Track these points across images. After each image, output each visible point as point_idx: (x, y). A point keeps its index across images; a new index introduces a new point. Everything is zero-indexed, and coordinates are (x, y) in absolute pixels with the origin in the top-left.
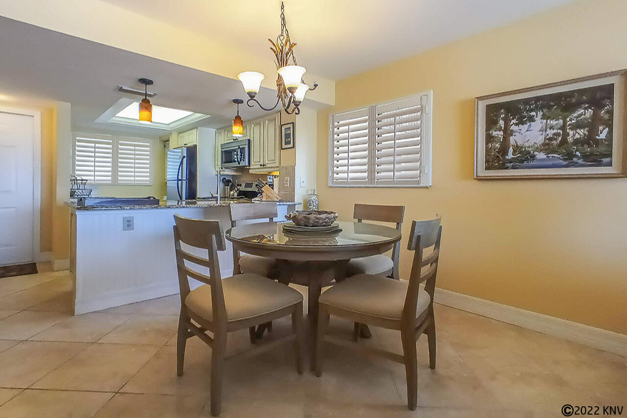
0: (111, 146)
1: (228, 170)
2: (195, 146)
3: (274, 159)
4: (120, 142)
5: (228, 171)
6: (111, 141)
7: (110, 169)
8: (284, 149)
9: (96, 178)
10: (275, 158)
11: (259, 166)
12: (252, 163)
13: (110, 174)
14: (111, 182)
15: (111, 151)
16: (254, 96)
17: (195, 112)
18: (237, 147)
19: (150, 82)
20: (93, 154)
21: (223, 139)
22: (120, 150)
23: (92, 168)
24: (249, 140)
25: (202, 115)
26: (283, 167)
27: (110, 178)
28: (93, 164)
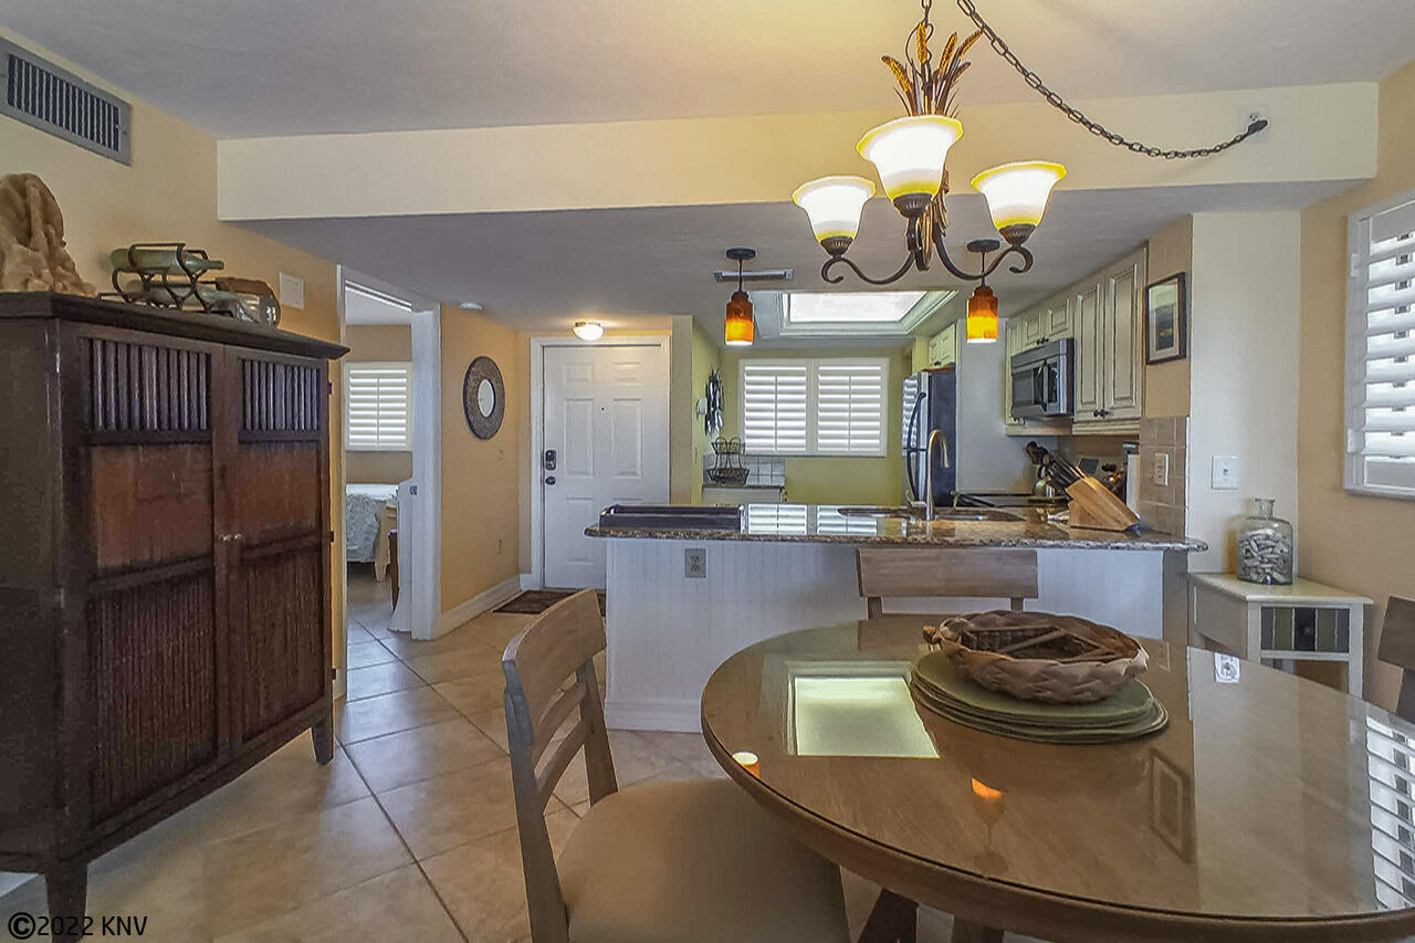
0: (804, 379)
1: (1032, 423)
2: (952, 367)
3: (1129, 395)
4: (821, 368)
5: (1032, 426)
6: (805, 369)
7: (803, 424)
8: (1153, 363)
9: (779, 441)
10: (1131, 393)
11: (1091, 416)
12: (1078, 406)
13: (803, 433)
14: (804, 449)
15: (804, 388)
16: (843, 251)
17: (930, 289)
18: (1042, 362)
19: (750, 254)
20: (773, 397)
21: (1021, 343)
22: (822, 384)
23: (772, 423)
24: (1071, 342)
25: (939, 293)
26: (1151, 421)
27: (803, 441)
28: (773, 415)
